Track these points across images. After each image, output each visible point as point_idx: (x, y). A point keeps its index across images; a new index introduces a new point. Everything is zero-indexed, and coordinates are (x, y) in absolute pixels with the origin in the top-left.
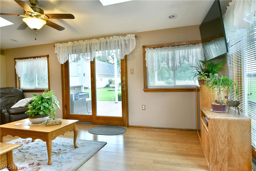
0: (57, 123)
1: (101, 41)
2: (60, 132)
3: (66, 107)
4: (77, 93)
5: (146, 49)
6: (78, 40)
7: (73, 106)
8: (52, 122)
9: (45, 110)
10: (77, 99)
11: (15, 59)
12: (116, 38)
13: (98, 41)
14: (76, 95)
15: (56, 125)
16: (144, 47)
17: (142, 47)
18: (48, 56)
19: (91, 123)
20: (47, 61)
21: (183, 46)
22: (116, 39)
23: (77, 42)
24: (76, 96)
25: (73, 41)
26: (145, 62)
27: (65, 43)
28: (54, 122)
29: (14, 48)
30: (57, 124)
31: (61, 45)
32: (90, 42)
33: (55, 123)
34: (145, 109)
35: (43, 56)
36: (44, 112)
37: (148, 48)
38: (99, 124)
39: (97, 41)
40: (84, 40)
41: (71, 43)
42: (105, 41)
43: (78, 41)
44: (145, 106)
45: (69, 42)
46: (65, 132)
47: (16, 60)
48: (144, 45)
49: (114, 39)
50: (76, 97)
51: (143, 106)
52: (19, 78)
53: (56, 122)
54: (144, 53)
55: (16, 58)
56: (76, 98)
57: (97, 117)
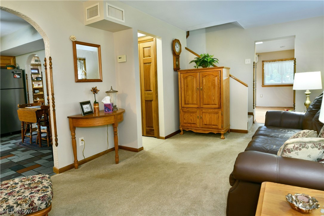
5: (264, 63)
16: (263, 61)
17: (261, 62)
21: (288, 61)
26: (263, 70)
34: (262, 97)
37: (266, 62)
44: (262, 95)
48: (263, 60)
51: (261, 95)
54: (263, 65)
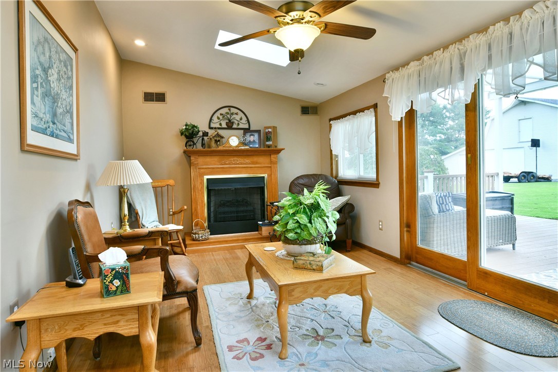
0: (314, 267)
1: (494, 35)
2: (316, 289)
3: (408, 226)
4: (445, 194)
6: (430, 53)
7: (432, 225)
8: (304, 262)
9: (299, 231)
10: (448, 210)
11: (330, 120)
12: (545, 8)
13: (485, 39)
14: (442, 199)
15: (311, 269)
18: (375, 106)
19: (466, 283)
20: (374, 118)
22: (547, 12)
23: (428, 57)
24: (443, 201)
25: (418, 58)
27: (404, 67)
28: (308, 262)
29: (329, 98)
30: (314, 270)
31: (396, 75)
32: (461, 47)
33: (310, 264)
35: (368, 108)
36: (296, 233)
38: (486, 294)
39: (481, 39)
40: (445, 47)
41: (416, 63)
42: (506, 30)
43: (431, 56)
45: (412, 64)
46: (329, 292)
47: (331, 122)
49: (537, 16)
50: (443, 203)
52: (337, 156)
53: (312, 262)
55: (332, 117)
56: (443, 205)
57: (480, 271)
